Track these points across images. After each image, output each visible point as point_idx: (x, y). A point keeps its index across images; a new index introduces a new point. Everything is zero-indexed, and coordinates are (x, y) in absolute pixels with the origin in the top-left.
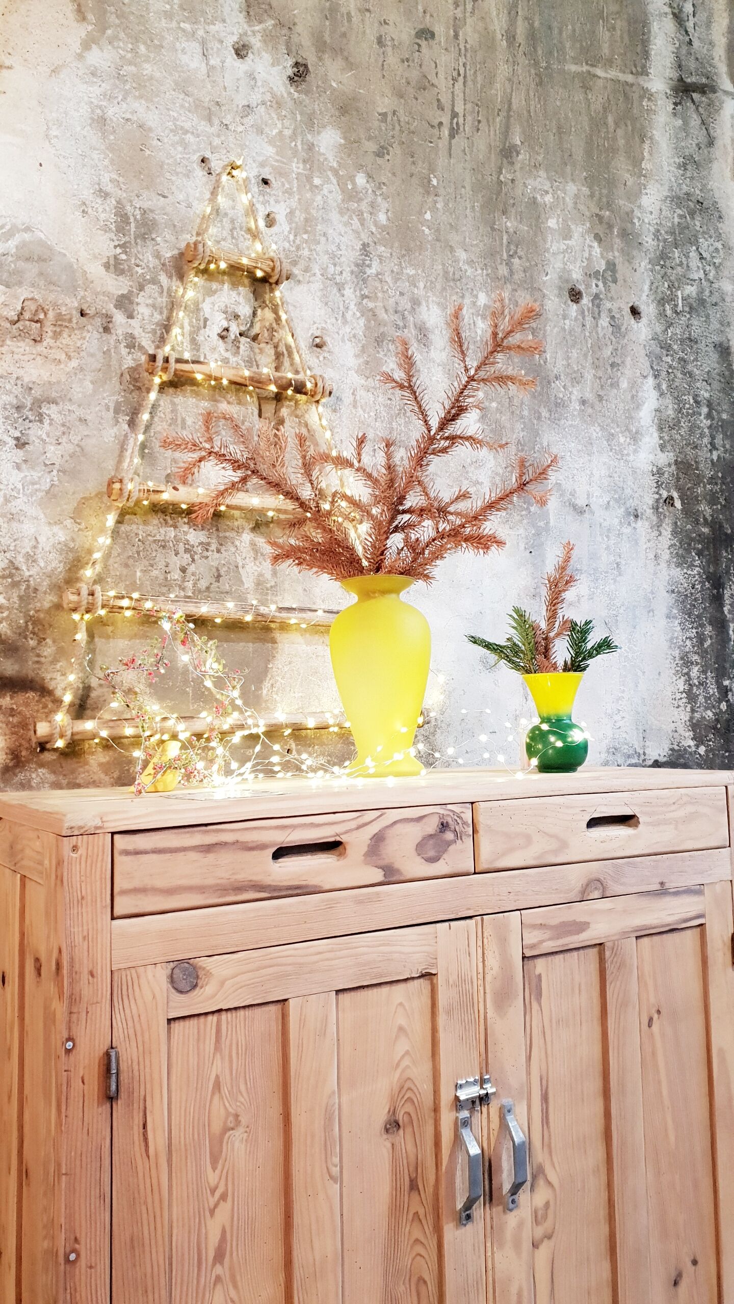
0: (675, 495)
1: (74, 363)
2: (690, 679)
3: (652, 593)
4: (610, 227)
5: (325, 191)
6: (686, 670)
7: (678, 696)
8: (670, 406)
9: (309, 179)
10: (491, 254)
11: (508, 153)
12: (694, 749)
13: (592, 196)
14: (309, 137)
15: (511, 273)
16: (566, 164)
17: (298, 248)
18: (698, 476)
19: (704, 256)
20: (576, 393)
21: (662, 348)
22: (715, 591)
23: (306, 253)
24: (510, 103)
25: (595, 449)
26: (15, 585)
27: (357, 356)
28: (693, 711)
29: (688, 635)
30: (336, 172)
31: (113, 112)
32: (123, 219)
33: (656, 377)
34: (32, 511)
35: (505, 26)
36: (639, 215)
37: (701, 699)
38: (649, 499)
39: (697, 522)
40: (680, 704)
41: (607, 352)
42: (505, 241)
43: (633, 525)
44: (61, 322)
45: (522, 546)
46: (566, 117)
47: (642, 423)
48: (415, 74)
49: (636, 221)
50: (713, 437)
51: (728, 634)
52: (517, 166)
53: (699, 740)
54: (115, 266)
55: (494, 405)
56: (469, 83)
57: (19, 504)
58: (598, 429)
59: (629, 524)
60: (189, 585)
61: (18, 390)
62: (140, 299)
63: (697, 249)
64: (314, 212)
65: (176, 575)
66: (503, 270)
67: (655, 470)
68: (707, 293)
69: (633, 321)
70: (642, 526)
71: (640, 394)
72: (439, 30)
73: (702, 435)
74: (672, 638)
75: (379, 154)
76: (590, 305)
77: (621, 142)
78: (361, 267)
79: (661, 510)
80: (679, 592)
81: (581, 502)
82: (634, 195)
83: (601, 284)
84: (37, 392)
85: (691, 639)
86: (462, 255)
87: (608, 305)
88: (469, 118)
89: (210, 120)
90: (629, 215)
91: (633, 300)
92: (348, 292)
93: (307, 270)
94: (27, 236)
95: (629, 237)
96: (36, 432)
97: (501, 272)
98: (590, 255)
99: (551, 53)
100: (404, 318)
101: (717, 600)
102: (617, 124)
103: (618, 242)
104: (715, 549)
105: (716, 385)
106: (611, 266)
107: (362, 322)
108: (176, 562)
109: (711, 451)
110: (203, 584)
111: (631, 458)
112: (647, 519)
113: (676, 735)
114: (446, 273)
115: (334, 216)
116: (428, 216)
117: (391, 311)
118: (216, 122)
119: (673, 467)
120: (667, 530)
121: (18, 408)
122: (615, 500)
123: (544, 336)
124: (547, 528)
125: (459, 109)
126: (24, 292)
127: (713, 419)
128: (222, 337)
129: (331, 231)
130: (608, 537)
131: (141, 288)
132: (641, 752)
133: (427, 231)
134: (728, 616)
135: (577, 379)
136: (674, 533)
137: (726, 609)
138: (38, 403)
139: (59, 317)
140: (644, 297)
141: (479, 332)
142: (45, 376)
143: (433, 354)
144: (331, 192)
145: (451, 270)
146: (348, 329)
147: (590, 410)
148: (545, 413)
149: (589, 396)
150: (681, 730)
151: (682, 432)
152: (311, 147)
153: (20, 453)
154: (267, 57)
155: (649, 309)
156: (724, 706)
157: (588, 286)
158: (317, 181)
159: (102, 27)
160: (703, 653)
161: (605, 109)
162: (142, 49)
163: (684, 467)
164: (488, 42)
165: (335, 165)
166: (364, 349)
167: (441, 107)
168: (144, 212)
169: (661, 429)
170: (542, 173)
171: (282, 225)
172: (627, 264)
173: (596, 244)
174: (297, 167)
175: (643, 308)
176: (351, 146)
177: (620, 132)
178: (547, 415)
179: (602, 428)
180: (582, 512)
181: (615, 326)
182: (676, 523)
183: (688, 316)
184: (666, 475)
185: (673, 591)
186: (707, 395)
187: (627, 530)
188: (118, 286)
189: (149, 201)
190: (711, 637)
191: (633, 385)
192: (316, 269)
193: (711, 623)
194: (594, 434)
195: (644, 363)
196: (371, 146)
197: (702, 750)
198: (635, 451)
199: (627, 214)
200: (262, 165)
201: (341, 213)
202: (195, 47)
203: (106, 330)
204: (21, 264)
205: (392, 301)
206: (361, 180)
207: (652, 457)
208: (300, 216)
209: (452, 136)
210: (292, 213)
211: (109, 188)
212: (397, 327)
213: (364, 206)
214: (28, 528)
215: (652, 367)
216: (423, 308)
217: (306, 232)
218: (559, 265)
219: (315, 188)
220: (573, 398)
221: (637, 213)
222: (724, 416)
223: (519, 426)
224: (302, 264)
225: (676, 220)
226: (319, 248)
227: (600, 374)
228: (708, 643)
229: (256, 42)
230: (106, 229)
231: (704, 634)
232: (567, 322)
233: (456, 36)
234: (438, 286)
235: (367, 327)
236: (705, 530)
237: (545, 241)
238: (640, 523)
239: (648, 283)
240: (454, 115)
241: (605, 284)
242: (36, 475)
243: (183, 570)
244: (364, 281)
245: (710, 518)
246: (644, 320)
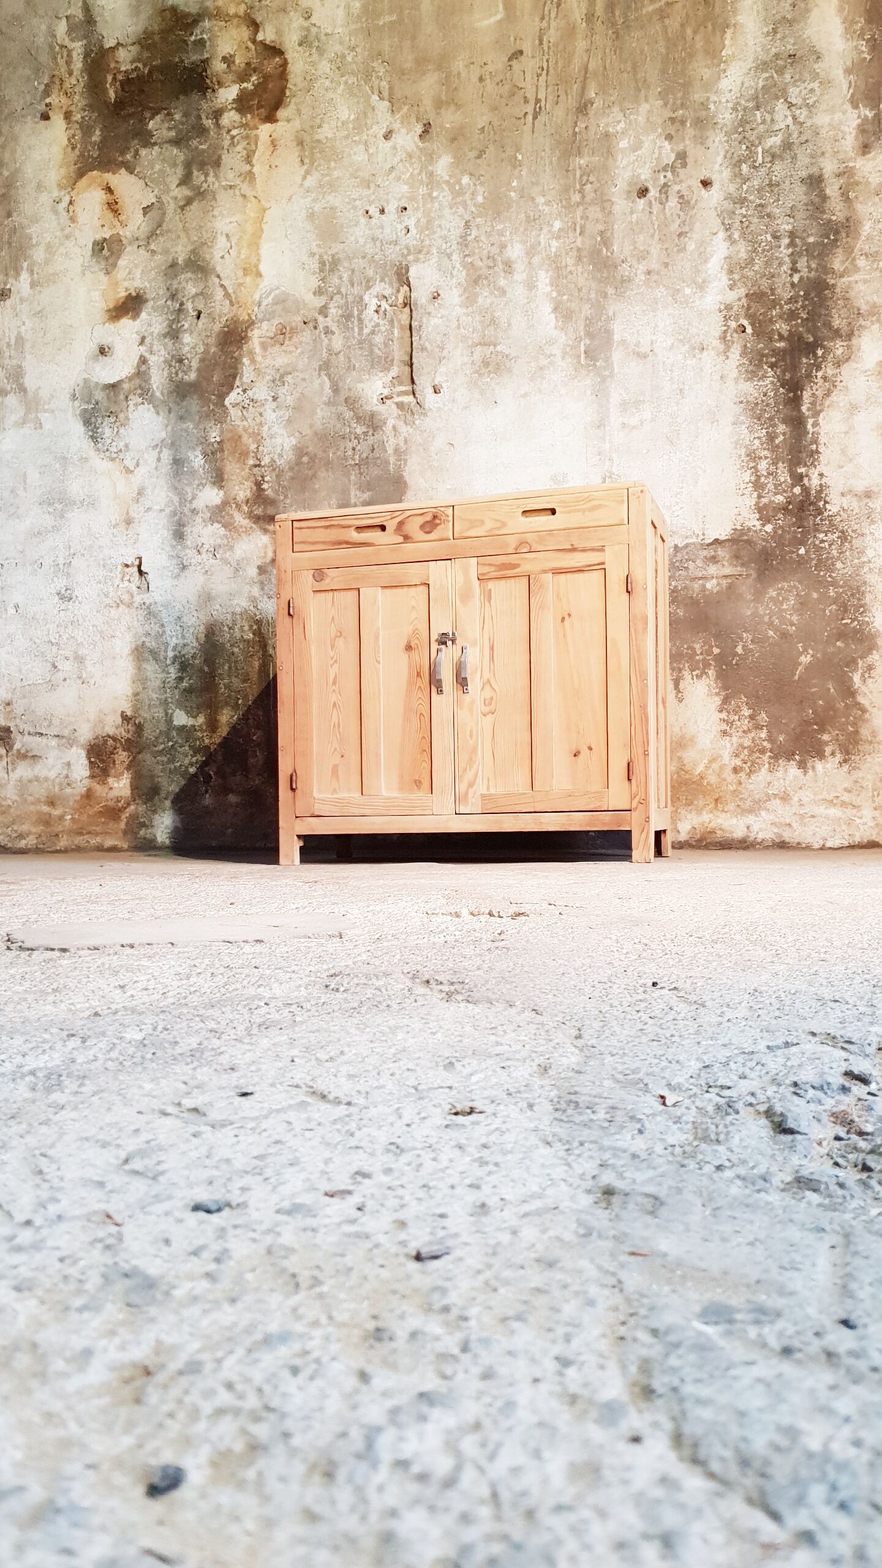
0: (745, 323)
1: (299, 351)
2: (757, 471)
3: (717, 406)
4: (683, 123)
5: (441, 198)
6: (752, 464)
7: (743, 486)
8: (743, 250)
9: (430, 195)
10: (566, 189)
11: (583, 108)
12: (759, 527)
13: (666, 105)
14: (430, 168)
15: (583, 197)
16: (640, 90)
17: (422, 241)
18: (774, 300)
19: (794, 101)
20: (642, 268)
21: (735, 203)
22: (791, 395)
23: (427, 243)
24: (586, 69)
25: (660, 306)
26: (274, 470)
27: (460, 296)
28: (760, 497)
29: (756, 435)
30: (448, 182)
31: (317, 207)
32: (323, 263)
33: (728, 228)
34: (282, 431)
35: (585, 12)
36: (716, 99)
37: (771, 486)
38: (717, 330)
39: (771, 339)
40: (746, 492)
41: (675, 227)
42: (578, 175)
43: (698, 356)
44: (293, 331)
45: (589, 392)
46: (642, 52)
47: (709, 272)
48: (506, 88)
49: (712, 106)
50: (794, 263)
51: (805, 428)
52: (591, 113)
53: (765, 519)
54: (319, 292)
55: (565, 297)
56: (551, 71)
57: (275, 429)
58: (662, 289)
59: (694, 356)
60: (357, 457)
61: (273, 372)
62: (331, 305)
63: (786, 100)
64: (433, 215)
65: (350, 453)
66: (577, 198)
67: (722, 307)
68: (795, 135)
69: (703, 191)
70: (708, 357)
71: (709, 249)
72: (527, 47)
73: (780, 265)
74: (738, 440)
75: (479, 157)
76: (658, 195)
77: (699, 44)
78: (464, 237)
79: (729, 338)
80: (748, 402)
81: (644, 349)
82: (709, 86)
83: (669, 174)
84: (281, 371)
85: (759, 438)
86: (541, 200)
87: (676, 188)
88: (550, 98)
89: (369, 187)
90: (704, 105)
91: (704, 174)
92: (455, 257)
93: (428, 253)
94: (277, 292)
95: (703, 123)
96: (282, 391)
97: (573, 199)
98: (660, 154)
99: (629, 7)
100: (494, 260)
101: (795, 401)
102: (695, 32)
103: (690, 131)
104: (793, 358)
105: (800, 215)
106: (682, 156)
107: (464, 273)
108: (350, 445)
109: (791, 276)
110: (364, 455)
111: (698, 303)
112: (713, 348)
113: (739, 518)
114: (528, 217)
115: (447, 211)
116: (515, 184)
117: (485, 259)
118: (372, 186)
119: (744, 300)
120: (735, 352)
121: (273, 381)
122: (681, 341)
123: (612, 234)
124: (612, 375)
125: (542, 96)
126: (276, 322)
127: (796, 246)
128: (377, 311)
129: (444, 222)
130: (671, 371)
131: (332, 299)
132: (700, 533)
133: (512, 194)
134: (807, 413)
135: (643, 256)
136: (744, 353)
137: (804, 409)
138: (282, 376)
139: (292, 329)
140: (717, 167)
141: (553, 250)
142: (286, 361)
143: (515, 277)
144: (444, 196)
145: (532, 214)
146: (454, 281)
147: (655, 277)
148: (610, 291)
149: (654, 265)
150: (746, 513)
151: (756, 268)
152: (431, 174)
153: (275, 404)
154: (404, 131)
155: (721, 175)
156: (797, 490)
157: (655, 180)
158: (435, 194)
159: (312, 164)
160: (774, 449)
161: (682, 25)
162: (333, 164)
163: (756, 297)
164: (570, 31)
165: (447, 178)
166: (465, 290)
167: (526, 101)
168: (333, 256)
169: (731, 272)
170: (616, 109)
171: (413, 231)
172: (699, 146)
173: (667, 143)
174: (423, 190)
175: (715, 177)
176: (459, 160)
177: (698, 38)
178: (613, 292)
179: (667, 287)
180: (645, 356)
181: (684, 202)
182: (745, 346)
183: (769, 165)
184: (735, 308)
185: (741, 402)
186: (789, 227)
187: (691, 362)
188: (319, 302)
189: (336, 248)
190: (784, 434)
191: (702, 243)
192: (434, 251)
193: (784, 421)
194: (659, 294)
195: (715, 223)
196: (474, 153)
197: (769, 528)
198: (701, 297)
199: (702, 103)
200: (400, 200)
201: (451, 208)
202: (362, 147)
203: (315, 328)
204: (275, 307)
205: (485, 252)
206: (465, 180)
207: (720, 298)
208: (423, 221)
209: (535, 118)
210: (419, 220)
211: (315, 250)
212: (490, 267)
213: (467, 196)
214: (279, 441)
215: (723, 224)
216: (509, 247)
217: (427, 229)
218: (627, 175)
219: (433, 199)
220: (639, 272)
221: (713, 98)
222: (811, 240)
223: (588, 306)
224: (424, 252)
225: (761, 84)
226: (435, 236)
227: (666, 246)
228: (781, 438)
229: (396, 126)
230: (314, 273)
231: (775, 432)
232: (635, 216)
233: (541, 43)
234: (522, 229)
235: (467, 275)
236: (781, 345)
237: (615, 160)
238: (705, 353)
239: (722, 153)
240: (538, 101)
241: (673, 172)
242: (282, 413)
243: (354, 449)
244: (466, 246)
245: (786, 334)
246: (716, 187)
